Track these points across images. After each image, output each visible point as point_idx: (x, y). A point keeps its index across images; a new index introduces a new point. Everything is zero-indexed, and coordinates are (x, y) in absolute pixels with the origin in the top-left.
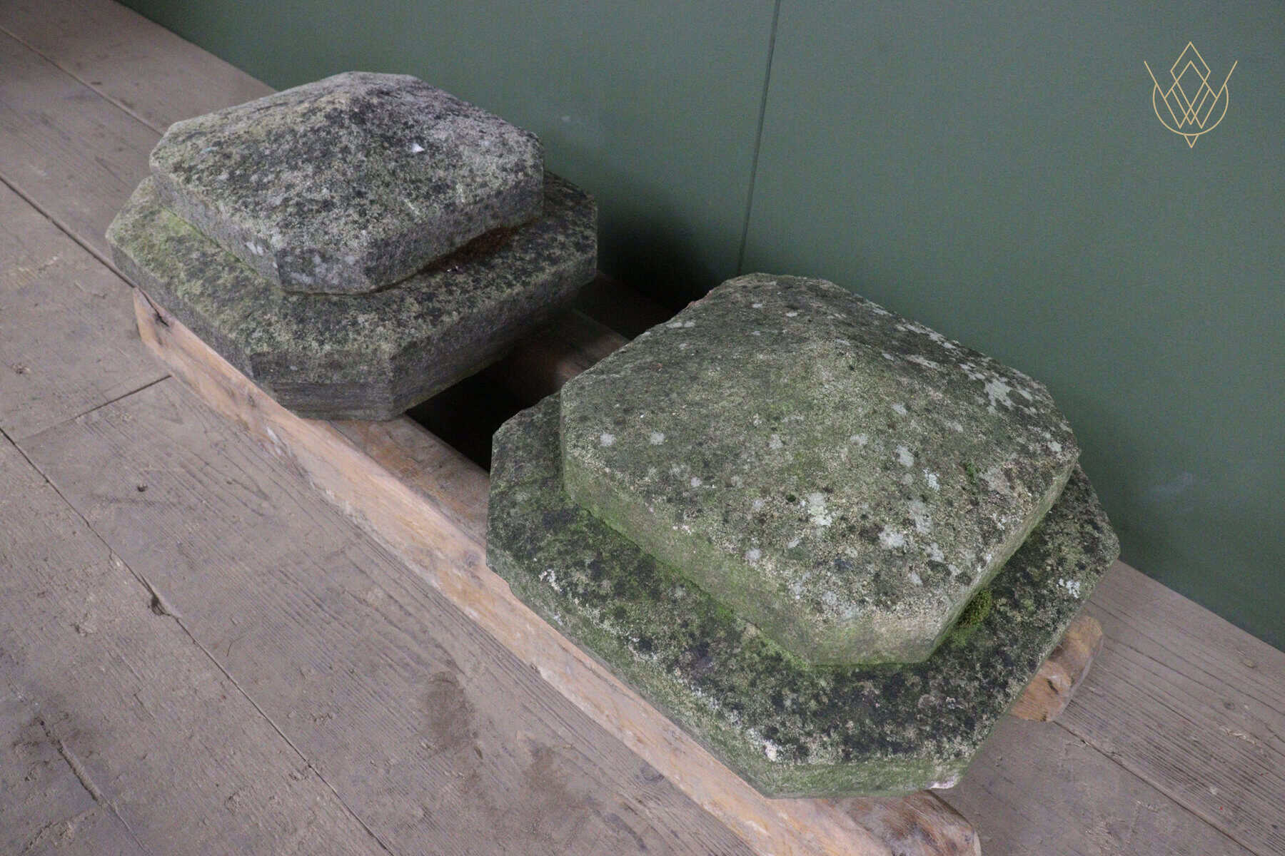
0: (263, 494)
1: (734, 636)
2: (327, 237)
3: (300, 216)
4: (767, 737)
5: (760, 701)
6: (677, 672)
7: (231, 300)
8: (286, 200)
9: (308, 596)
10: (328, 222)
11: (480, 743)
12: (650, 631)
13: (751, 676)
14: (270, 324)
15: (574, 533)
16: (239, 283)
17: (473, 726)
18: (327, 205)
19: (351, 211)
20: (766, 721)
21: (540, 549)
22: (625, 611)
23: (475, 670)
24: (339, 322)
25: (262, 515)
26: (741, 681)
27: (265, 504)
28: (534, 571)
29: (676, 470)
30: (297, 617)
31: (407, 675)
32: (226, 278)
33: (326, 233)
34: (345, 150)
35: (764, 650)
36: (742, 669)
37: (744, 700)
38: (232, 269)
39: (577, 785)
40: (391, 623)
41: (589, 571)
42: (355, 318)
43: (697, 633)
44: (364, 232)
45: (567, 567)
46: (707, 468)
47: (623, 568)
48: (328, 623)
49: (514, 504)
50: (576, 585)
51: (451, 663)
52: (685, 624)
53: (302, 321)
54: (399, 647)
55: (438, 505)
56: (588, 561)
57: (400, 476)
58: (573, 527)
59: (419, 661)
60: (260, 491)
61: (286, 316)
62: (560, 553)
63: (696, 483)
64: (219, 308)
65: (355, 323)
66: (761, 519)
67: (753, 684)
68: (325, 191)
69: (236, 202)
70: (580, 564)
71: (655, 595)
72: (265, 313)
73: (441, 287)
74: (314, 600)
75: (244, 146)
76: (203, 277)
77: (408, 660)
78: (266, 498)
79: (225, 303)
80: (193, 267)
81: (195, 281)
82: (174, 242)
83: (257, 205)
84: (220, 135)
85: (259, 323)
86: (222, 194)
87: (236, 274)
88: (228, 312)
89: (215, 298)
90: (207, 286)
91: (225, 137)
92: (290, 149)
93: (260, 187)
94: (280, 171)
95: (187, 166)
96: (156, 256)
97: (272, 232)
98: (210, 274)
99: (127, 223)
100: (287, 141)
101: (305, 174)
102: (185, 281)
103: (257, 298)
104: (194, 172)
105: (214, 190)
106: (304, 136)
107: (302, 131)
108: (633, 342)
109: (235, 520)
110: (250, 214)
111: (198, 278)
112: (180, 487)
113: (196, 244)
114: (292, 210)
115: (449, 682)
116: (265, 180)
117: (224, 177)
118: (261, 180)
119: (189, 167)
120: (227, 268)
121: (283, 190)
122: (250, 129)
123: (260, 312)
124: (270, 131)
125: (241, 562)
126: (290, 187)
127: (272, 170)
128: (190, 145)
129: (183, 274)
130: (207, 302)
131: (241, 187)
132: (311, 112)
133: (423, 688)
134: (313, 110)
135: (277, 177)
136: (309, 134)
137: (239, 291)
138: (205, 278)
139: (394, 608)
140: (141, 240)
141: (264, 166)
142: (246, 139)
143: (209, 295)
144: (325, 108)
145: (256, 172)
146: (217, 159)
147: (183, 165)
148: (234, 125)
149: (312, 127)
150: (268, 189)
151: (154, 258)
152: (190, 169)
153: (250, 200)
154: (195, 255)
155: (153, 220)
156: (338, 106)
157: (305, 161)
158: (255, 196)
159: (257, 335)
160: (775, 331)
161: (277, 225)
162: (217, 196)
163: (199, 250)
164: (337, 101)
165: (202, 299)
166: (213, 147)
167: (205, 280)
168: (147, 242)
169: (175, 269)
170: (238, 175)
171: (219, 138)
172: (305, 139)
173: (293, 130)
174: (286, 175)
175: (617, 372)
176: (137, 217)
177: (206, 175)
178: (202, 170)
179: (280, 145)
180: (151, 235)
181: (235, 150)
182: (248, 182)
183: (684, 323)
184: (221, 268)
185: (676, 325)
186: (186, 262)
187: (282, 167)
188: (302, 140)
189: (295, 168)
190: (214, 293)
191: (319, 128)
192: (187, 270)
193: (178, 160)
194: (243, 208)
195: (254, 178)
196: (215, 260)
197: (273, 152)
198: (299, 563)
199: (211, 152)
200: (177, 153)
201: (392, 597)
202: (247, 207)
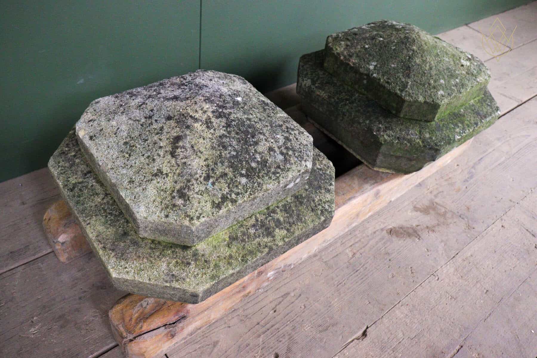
0: (285, 295)
3: (295, 151)
4: (497, 111)
6: (483, 120)
7: (298, 215)
8: (282, 153)
9: (351, 275)
10: (299, 143)
11: (414, 225)
12: (472, 121)
14: (321, 200)
16: (286, 209)
17: (409, 226)
18: (287, 139)
19: (292, 133)
20: (494, 110)
21: (448, 136)
22: (467, 124)
23: (384, 223)
24: (321, 175)
25: (300, 295)
26: (485, 110)
27: (292, 294)
28: (454, 140)
29: (453, 83)
30: (364, 279)
31: (389, 243)
32: (280, 216)
34: (248, 119)
35: (477, 102)
36: (482, 108)
37: (489, 111)
38: (274, 212)
40: (364, 247)
41: (456, 127)
42: (318, 168)
43: (473, 112)
44: (305, 133)
45: (455, 132)
46: (452, 76)
47: (455, 119)
48: (366, 268)
49: (431, 138)
50: (460, 132)
51: (382, 230)
52: (471, 113)
53: (320, 187)
54: (377, 244)
56: (453, 126)
59: (382, 239)
60: (282, 296)
61: (316, 192)
62: (450, 132)
63: (457, 80)
64: (302, 222)
65: (321, 169)
68: (278, 136)
69: (270, 178)
71: (463, 116)
72: (314, 201)
74: (354, 273)
75: (219, 164)
76: (273, 228)
77: (382, 242)
78: (288, 294)
79: (299, 219)
80: (263, 233)
81: (275, 233)
82: (233, 243)
83: (279, 167)
84: (198, 176)
85: (319, 205)
86: (259, 184)
87: (278, 210)
88: (306, 218)
89: (294, 223)
90: (282, 226)
91: (202, 173)
92: (237, 142)
93: (264, 163)
94: (255, 151)
95: (220, 200)
96: (241, 255)
97: (304, 165)
98: (272, 224)
99: (196, 273)
100: (229, 142)
101: (264, 140)
102: (272, 239)
103: (301, 203)
104: (229, 196)
105: (252, 188)
106: (229, 133)
107: (225, 132)
108: (380, 79)
109: (303, 307)
110: (284, 172)
111: (273, 231)
112: (276, 336)
113: (242, 229)
114: (290, 153)
115: (391, 231)
116: (259, 160)
117: (244, 180)
118: (258, 162)
119: (222, 198)
120: (272, 215)
121: (272, 153)
122: (203, 158)
123: (312, 203)
124: (213, 148)
125: (332, 303)
126: (271, 149)
127: (252, 154)
128: (196, 196)
129: (266, 240)
130: (296, 228)
131: (258, 173)
132: (208, 124)
133: (394, 239)
134: (207, 123)
135: (260, 153)
136: (229, 130)
137: (293, 211)
138: (275, 227)
139: (357, 245)
140: (221, 264)
141: (246, 158)
142: (212, 162)
143: (290, 226)
144: (209, 116)
145: (249, 163)
146: (223, 181)
147: (217, 202)
148: (190, 167)
149: (223, 127)
150: (268, 160)
151: (243, 257)
152: (224, 198)
153: (273, 170)
154: (252, 231)
155: (203, 255)
156: (211, 110)
157: (253, 137)
158: (270, 167)
159: (327, 207)
160: (394, 44)
161: (300, 161)
162: (259, 187)
163: (249, 229)
164: (205, 109)
165: (292, 231)
166: (208, 182)
167: (277, 227)
168: (224, 260)
169: (259, 244)
170: (246, 173)
171: (200, 177)
172: (233, 133)
173: (220, 137)
174: (260, 149)
175: (408, 83)
176: (193, 265)
177: (235, 190)
178: (229, 191)
179: (231, 145)
180: (218, 257)
181: (220, 170)
182: (256, 169)
183: (371, 65)
184: (270, 218)
185: (372, 67)
186: (256, 237)
187: (252, 149)
188: (233, 134)
189: (256, 143)
190: (290, 223)
191: (226, 123)
192: (263, 237)
193: (209, 205)
194: (278, 175)
195: (254, 165)
196: (261, 220)
197: (235, 150)
198: (333, 279)
199: (213, 184)
200: (201, 204)
201: (351, 246)
202: (278, 173)
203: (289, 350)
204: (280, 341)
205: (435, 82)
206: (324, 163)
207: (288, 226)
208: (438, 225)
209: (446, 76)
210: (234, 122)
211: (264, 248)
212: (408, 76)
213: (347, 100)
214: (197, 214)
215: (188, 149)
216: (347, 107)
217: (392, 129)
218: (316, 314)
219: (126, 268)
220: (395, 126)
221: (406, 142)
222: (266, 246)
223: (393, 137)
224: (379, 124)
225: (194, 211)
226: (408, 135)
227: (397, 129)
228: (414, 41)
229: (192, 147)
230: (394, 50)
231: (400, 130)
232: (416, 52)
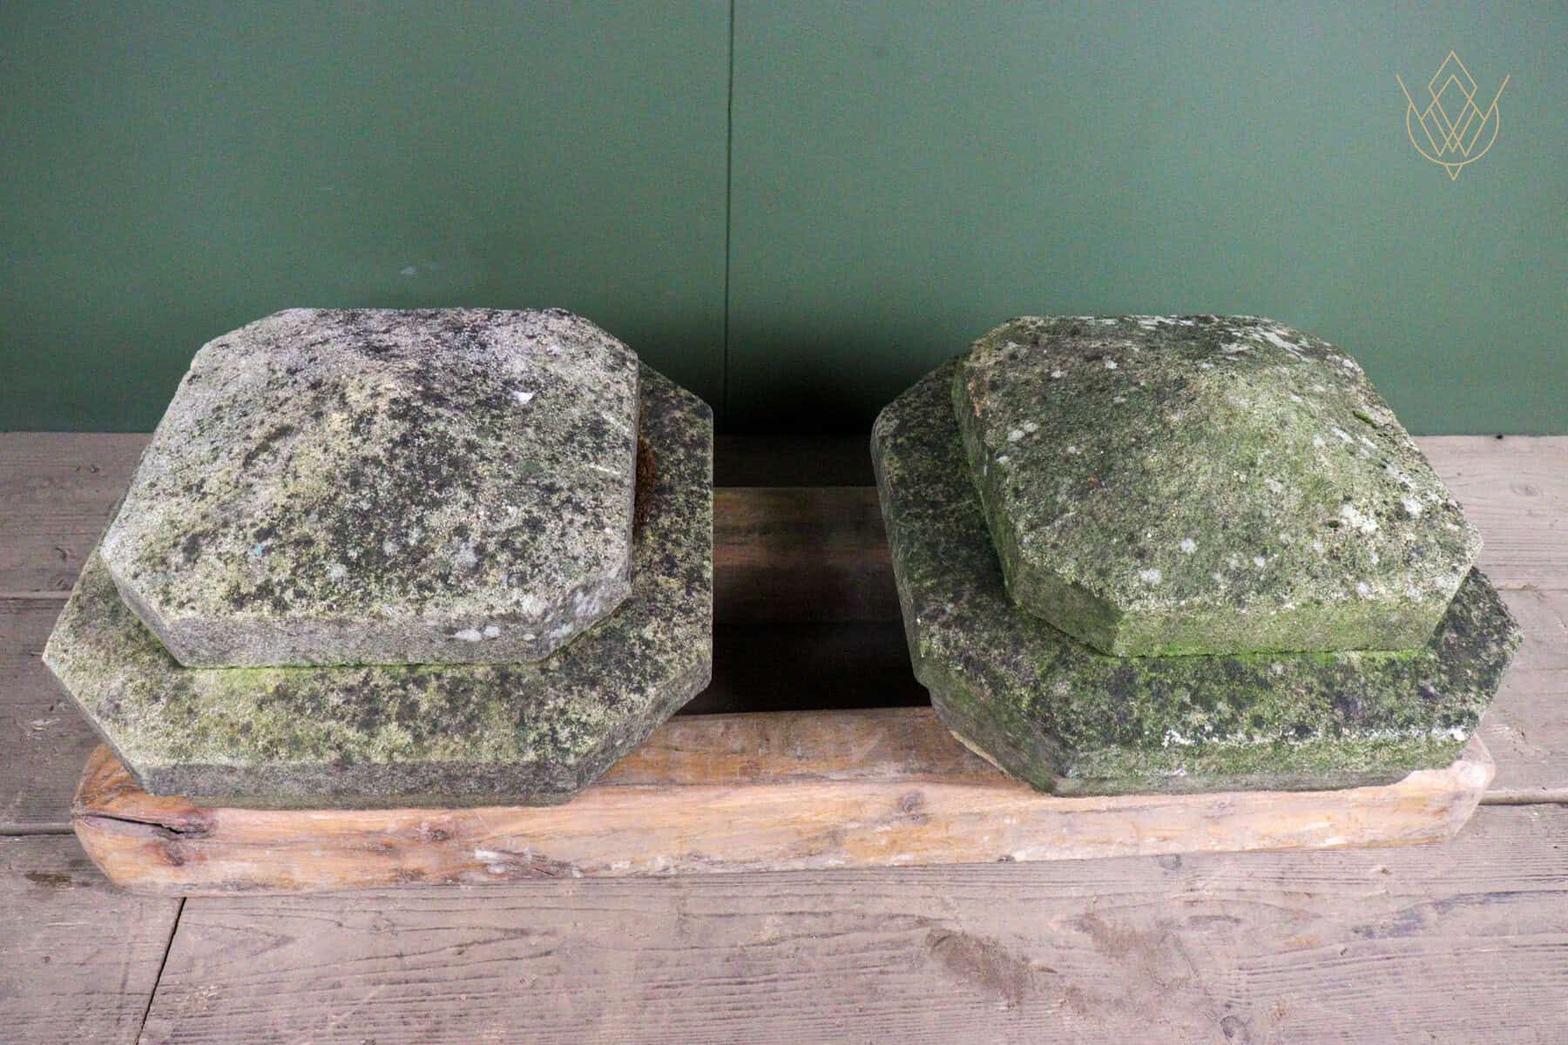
0: (515, 931)
1: (1349, 670)
2: (581, 563)
3: (522, 557)
4: (1448, 726)
5: (1417, 705)
6: (1346, 731)
7: (472, 718)
8: (480, 550)
9: (717, 984)
10: (560, 545)
11: (1035, 962)
12: (1292, 716)
13: (1391, 690)
14: (563, 712)
15: (1148, 684)
16: (456, 692)
18: (533, 525)
19: (567, 516)
20: (1435, 715)
21: (1139, 721)
22: (1260, 717)
23: (946, 907)
24: (633, 655)
25: (548, 953)
26: (1389, 701)
27: (533, 940)
28: (1154, 744)
29: (1234, 563)
30: (739, 1013)
31: (904, 967)
32: (426, 699)
33: (575, 559)
34: (471, 446)
35: (1377, 664)
36: (1381, 691)
37: (1407, 712)
38: (421, 683)
39: (1141, 922)
40: (824, 936)
41: (1198, 707)
42: (640, 637)
43: (1324, 689)
44: (607, 530)
45: (1179, 717)
46: (1252, 542)
47: (1219, 683)
48: (775, 990)
49: (1066, 701)
50: (1202, 727)
51: (922, 922)
52: (1310, 691)
53: (593, 683)
54: (865, 951)
56: (1187, 699)
57: (747, 779)
58: (1140, 680)
59: (896, 944)
60: (506, 931)
61: (569, 689)
62: (1158, 711)
63: (1260, 562)
64: (467, 738)
65: (648, 644)
66: (1333, 555)
67: (1399, 696)
68: (510, 510)
69: (404, 592)
70: (1183, 707)
71: (1265, 685)
72: (541, 704)
73: (663, 544)
74: (729, 984)
75: (314, 516)
76: (388, 717)
77: (887, 954)
78: (524, 933)
79: (467, 728)
80: (355, 715)
81: (383, 730)
82: (275, 704)
83: (444, 578)
84: (249, 521)
85: (548, 719)
86: (367, 594)
87: (434, 683)
88: (487, 734)
89: (444, 730)
90: (411, 724)
91: (262, 520)
92: (395, 484)
93: (417, 555)
94: (420, 520)
95: (254, 589)
96: (270, 737)
97: (515, 599)
98: (393, 708)
99: (152, 724)
100: (375, 477)
101: (461, 504)
102: (366, 738)
103: (506, 694)
104: (277, 590)
105: (345, 595)
106: (393, 458)
107: (382, 453)
108: (1005, 475)
109: (528, 983)
110: (449, 594)
111: (381, 724)
113: (317, 685)
114: (503, 557)
115: (944, 938)
116: (412, 542)
117: (338, 571)
118: (405, 546)
119: (259, 588)
120: (410, 686)
121: (456, 539)
122: (291, 489)
123: (533, 706)
124: (330, 478)
125: (603, 1018)
126: (461, 531)
127: (404, 523)
128: (213, 559)
129: (351, 733)
130: (441, 743)
131: (386, 570)
132: (360, 425)
133: (934, 965)
134: (361, 419)
135: (424, 529)
136: (397, 451)
137: (468, 702)
138: (394, 717)
139: (808, 921)
140: (214, 732)
141: (384, 525)
142: (302, 506)
143: (432, 733)
144: (376, 407)
145: (383, 539)
146: (293, 555)
147: (243, 591)
148: (251, 497)
149: (391, 441)
150: (433, 551)
151: (271, 742)
152: (265, 590)
153: (424, 577)
154: (335, 699)
155: (195, 696)
156: (392, 395)
157: (440, 488)
158: (422, 570)
159: (564, 734)
160: (1133, 389)
161: (510, 586)
162: (361, 600)
163: (333, 690)
164: (381, 389)
165: (426, 744)
166: (260, 542)
167: (398, 719)
168: (227, 729)
169: (328, 734)
170: (358, 558)
171: (253, 525)
172: (401, 461)
173: (365, 460)
174: (434, 519)
175: (1064, 510)
176: (159, 707)
177: (302, 584)
178: (287, 581)
179: (372, 486)
180: (221, 716)
181: (305, 528)
182: (387, 558)
183: (1021, 429)
184: (401, 691)
185: (1016, 435)
186: (334, 716)
187: (415, 512)
188: (398, 465)
189: (436, 504)
190: (435, 726)
191: (403, 436)
192: (350, 724)
193: (222, 589)
194: (427, 593)
195: (389, 548)
196: (377, 686)
197: (375, 502)
198: (661, 964)
199: (267, 551)
200: (208, 581)
201: (791, 914)
202: (432, 589)
204: (405, 1024)
205: (1162, 537)
206: (677, 631)
207: (425, 728)
208: (1119, 1003)
209: (1221, 536)
210: (422, 439)
211: (331, 748)
212: (1082, 493)
213: (934, 505)
214: (184, 599)
215: (279, 460)
216: (918, 525)
217: (971, 629)
218: (542, 1017)
219: (66, 651)
220: (985, 625)
221: (983, 680)
222: (339, 747)
223: (956, 653)
224: (951, 600)
225: (184, 587)
226: (1003, 663)
227: (985, 635)
228: (1194, 399)
229: (290, 459)
230: (1118, 406)
231: (990, 642)
232: (1172, 431)
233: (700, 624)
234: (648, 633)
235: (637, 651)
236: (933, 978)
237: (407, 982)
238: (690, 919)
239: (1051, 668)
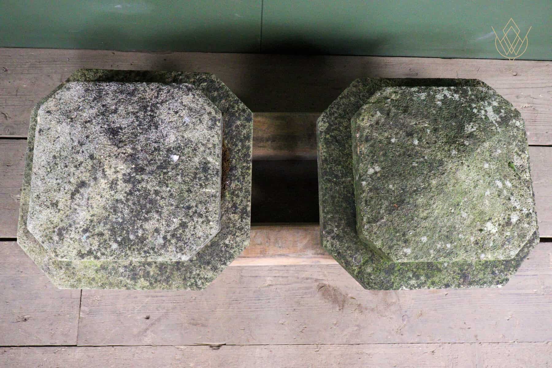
1: (470, 265)
2: (202, 239)
3: (180, 240)
4: (497, 284)
5: (489, 277)
6: (462, 286)
7: (168, 277)
8: (165, 238)
9: (251, 300)
10: (194, 233)
11: (350, 295)
12: (445, 281)
13: (482, 272)
14: (199, 275)
15: (399, 270)
16: (162, 267)
17: (344, 293)
18: (183, 225)
19: (195, 219)
20: (494, 281)
21: (393, 283)
22: (434, 282)
23: (325, 276)
24: (222, 251)
26: (481, 276)
28: (397, 290)
29: (439, 246)
30: (257, 310)
31: (309, 296)
32: (152, 271)
33: (199, 238)
34: (157, 193)
35: (481, 263)
36: (479, 272)
37: (485, 280)
38: (149, 265)
40: (285, 285)
41: (414, 278)
42: (224, 244)
43: (459, 272)
44: (211, 223)
45: (406, 282)
46: (448, 238)
47: (424, 270)
48: (269, 302)
49: (370, 275)
50: (414, 285)
51: (316, 280)
52: (454, 272)
53: (208, 263)
55: (287, 256)
56: (411, 276)
57: (262, 256)
58: (396, 269)
59: (307, 288)
61: (200, 267)
62: (400, 279)
63: (449, 246)
64: (167, 284)
65: (227, 246)
66: (477, 243)
67: (484, 274)
68: (174, 220)
69: (140, 254)
70: (410, 278)
71: (439, 270)
72: (191, 273)
73: (233, 198)
74: (255, 300)
75: (102, 224)
76: (140, 276)
77: (304, 291)
79: (167, 280)
80: (129, 276)
81: (139, 280)
82: (101, 271)
83: (153, 249)
84: (78, 226)
85: (194, 278)
86: (126, 254)
87: (154, 265)
88: (174, 283)
89: (159, 281)
90: (148, 279)
91: (83, 225)
92: (130, 211)
93: (142, 240)
94: (141, 226)
95: (86, 252)
96: (102, 282)
97: (179, 257)
98: (141, 273)
99: (62, 277)
100: (122, 208)
101: (156, 220)
102: (134, 283)
103: (178, 269)
104: (95, 253)
105: (119, 255)
106: (128, 200)
107: (123, 198)
108: (364, 192)
109: (194, 298)
110: (155, 254)
111: (138, 279)
112: (158, 304)
113: (114, 265)
114: (173, 241)
115: (323, 287)
116: (140, 235)
117: (115, 246)
118: (137, 236)
119: (88, 252)
120: (146, 266)
121: (156, 234)
122: (92, 213)
123: (188, 274)
124: (105, 208)
125: (217, 310)
126: (157, 231)
127: (136, 227)
128: (69, 240)
129: (128, 281)
130: (159, 286)
131: (132, 245)
132: (113, 184)
133: (318, 295)
134: (112, 182)
135: (143, 230)
136: (129, 197)
137: (166, 272)
138: (142, 276)
139: (281, 279)
140: (83, 280)
141: (128, 228)
142: (97, 220)
143: (155, 282)
144: (118, 178)
145: (129, 233)
146: (97, 239)
147: (83, 253)
148: (77, 215)
149: (126, 192)
150: (148, 238)
151: (103, 284)
152: (90, 252)
153: (146, 249)
154: (121, 270)
155: (74, 268)
156: (123, 172)
157: (147, 213)
158: (145, 245)
159: (199, 283)
160: (422, 159)
161: (177, 252)
162: (125, 256)
163: (120, 267)
164: (118, 169)
165: (154, 286)
166: (84, 234)
167: (143, 277)
168: (87, 279)
169: (121, 282)
170: (121, 240)
171: (80, 227)
172: (131, 202)
173: (117, 200)
174: (147, 226)
175: (382, 218)
176: (63, 271)
177: (103, 250)
178: (97, 249)
179: (121, 212)
180: (84, 275)
181: (100, 228)
182: (132, 241)
183: (374, 168)
184: (143, 268)
185: (371, 171)
186: (122, 276)
187: (139, 223)
188: (130, 203)
189: (146, 220)
190: (156, 280)
191: (130, 191)
192: (128, 278)
193: (75, 252)
194: (148, 254)
195: (132, 237)
196: (135, 266)
197: (123, 218)
198: (234, 293)
199: (88, 237)
200: (69, 249)
201: (275, 277)
202: (149, 253)
203: (159, 320)
204: (158, 310)
205: (415, 235)
206: (238, 239)
207: (153, 280)
208: (373, 310)
209: (437, 235)
210: (137, 192)
211: (123, 286)
212: (390, 211)
213: (336, 176)
214: (62, 255)
215: (84, 199)
216: (329, 185)
217: (342, 241)
218: (199, 309)
220: (347, 241)
221: (343, 261)
222: (125, 286)
223: (335, 249)
224: (336, 226)
225: (61, 250)
226: (351, 256)
227: (346, 245)
228: (444, 174)
229: (88, 199)
230: (413, 167)
231: (348, 248)
232: (431, 189)
233: (246, 234)
234: (227, 242)
235: (223, 249)
236: (317, 300)
237: (157, 297)
238: (243, 278)
239: (367, 261)
